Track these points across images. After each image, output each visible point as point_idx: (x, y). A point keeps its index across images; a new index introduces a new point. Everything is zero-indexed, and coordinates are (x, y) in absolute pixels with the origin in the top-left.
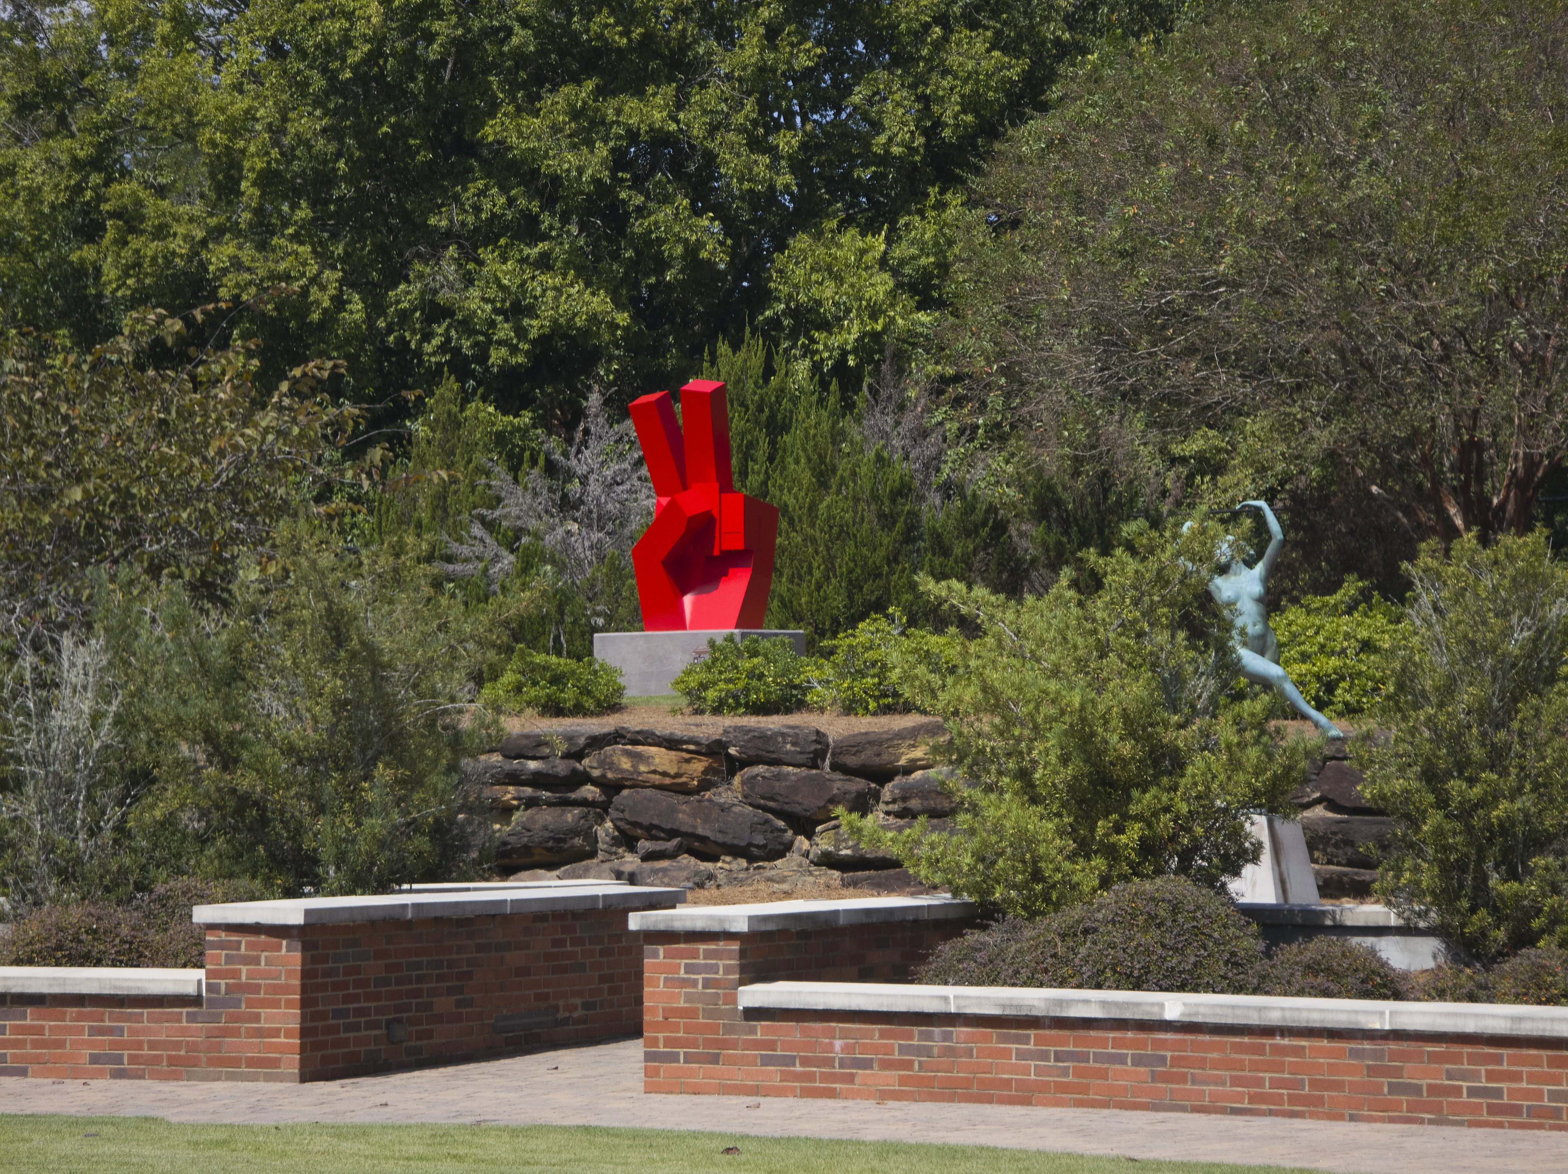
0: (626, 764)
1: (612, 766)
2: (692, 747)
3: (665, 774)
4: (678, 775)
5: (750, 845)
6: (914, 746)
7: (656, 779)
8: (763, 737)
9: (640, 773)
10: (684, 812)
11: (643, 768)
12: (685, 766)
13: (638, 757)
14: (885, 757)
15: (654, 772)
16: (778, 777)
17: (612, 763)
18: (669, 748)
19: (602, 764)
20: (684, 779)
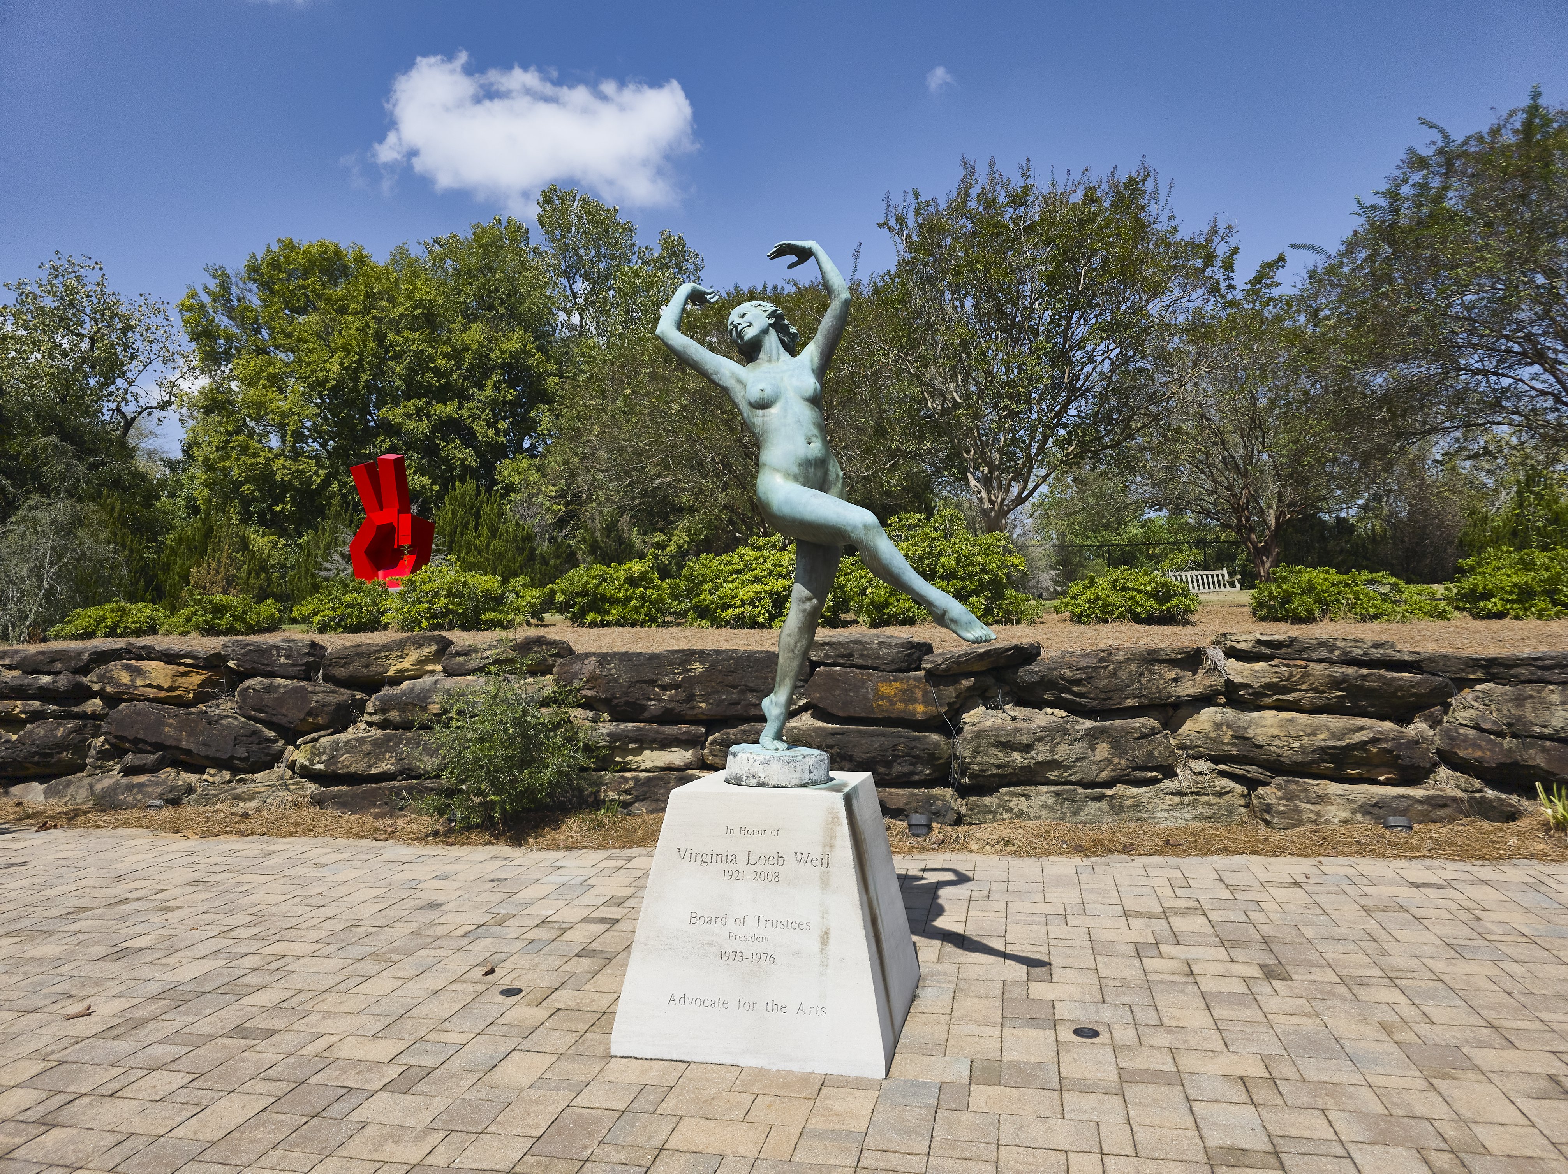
0: (125, 678)
1: (111, 680)
2: (190, 661)
3: (159, 688)
4: (171, 689)
5: (232, 757)
6: (401, 657)
7: (152, 692)
8: (259, 651)
9: (136, 687)
10: (170, 726)
11: (139, 682)
12: (181, 680)
13: (137, 672)
14: (374, 668)
15: (150, 686)
16: (269, 689)
17: (112, 678)
18: (168, 663)
19: (101, 678)
20: (178, 693)
